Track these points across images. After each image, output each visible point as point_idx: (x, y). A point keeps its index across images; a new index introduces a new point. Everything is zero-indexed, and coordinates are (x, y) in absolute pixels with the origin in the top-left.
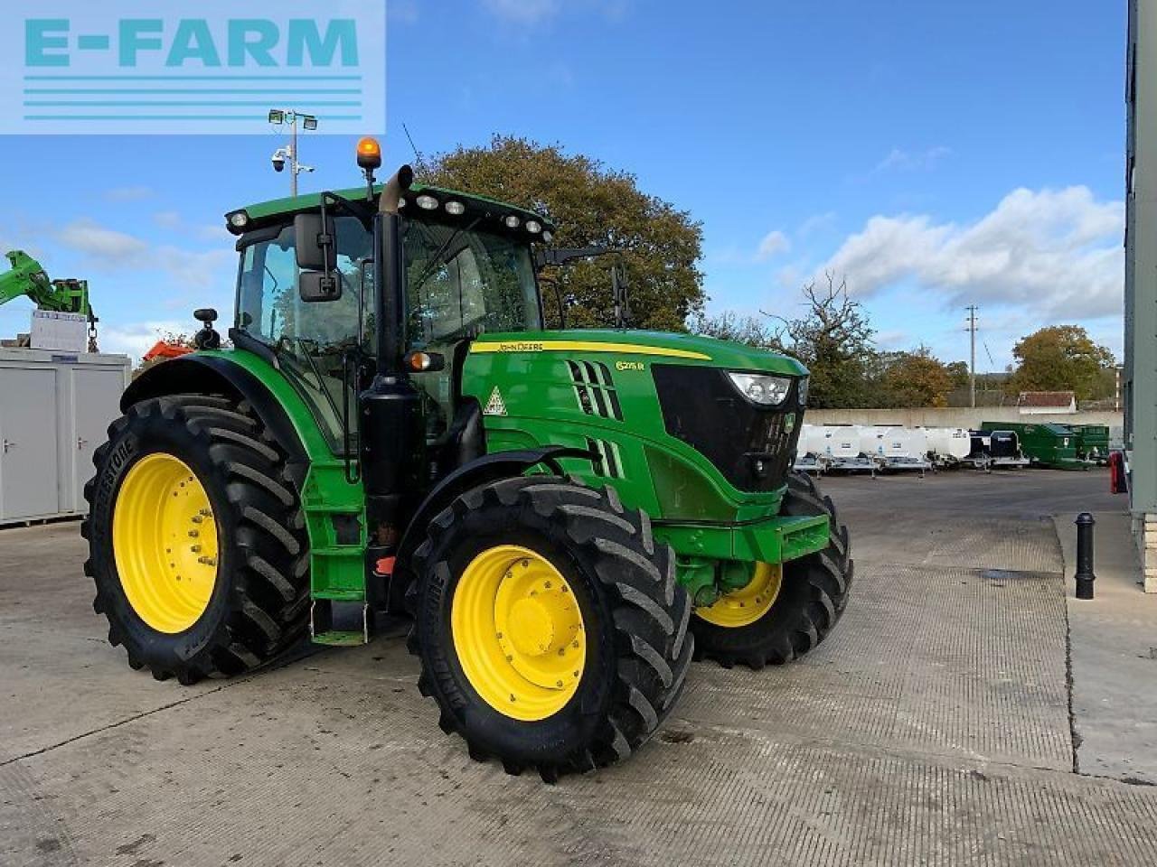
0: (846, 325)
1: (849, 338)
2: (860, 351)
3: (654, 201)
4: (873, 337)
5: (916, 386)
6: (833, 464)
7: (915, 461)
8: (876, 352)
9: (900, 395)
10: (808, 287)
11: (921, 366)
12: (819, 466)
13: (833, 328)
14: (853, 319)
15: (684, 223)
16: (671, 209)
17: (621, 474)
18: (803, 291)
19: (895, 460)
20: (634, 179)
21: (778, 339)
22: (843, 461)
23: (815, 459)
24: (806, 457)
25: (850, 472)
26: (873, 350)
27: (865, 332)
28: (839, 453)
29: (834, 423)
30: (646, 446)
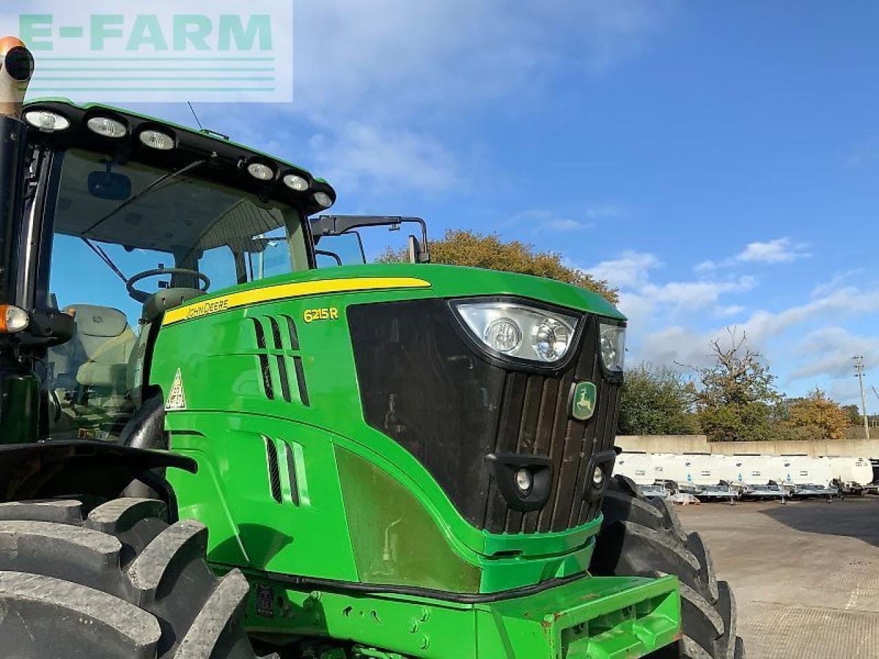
0: (750, 372)
1: (754, 383)
2: (763, 393)
3: (576, 274)
4: (774, 382)
5: (815, 422)
6: (745, 491)
7: (822, 487)
8: (777, 394)
9: (802, 430)
10: (714, 342)
11: (818, 406)
12: (731, 493)
13: (739, 375)
14: (754, 367)
15: (603, 290)
16: (592, 279)
17: (305, 500)
18: (710, 345)
19: (804, 487)
20: (559, 258)
21: (692, 385)
22: (756, 488)
23: (728, 486)
24: (719, 484)
25: (762, 498)
26: (775, 392)
27: (766, 378)
28: (749, 480)
29: (743, 453)
30: (340, 451)
